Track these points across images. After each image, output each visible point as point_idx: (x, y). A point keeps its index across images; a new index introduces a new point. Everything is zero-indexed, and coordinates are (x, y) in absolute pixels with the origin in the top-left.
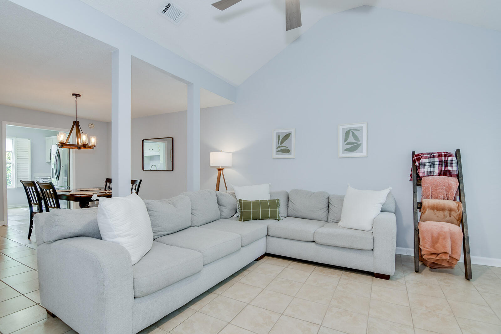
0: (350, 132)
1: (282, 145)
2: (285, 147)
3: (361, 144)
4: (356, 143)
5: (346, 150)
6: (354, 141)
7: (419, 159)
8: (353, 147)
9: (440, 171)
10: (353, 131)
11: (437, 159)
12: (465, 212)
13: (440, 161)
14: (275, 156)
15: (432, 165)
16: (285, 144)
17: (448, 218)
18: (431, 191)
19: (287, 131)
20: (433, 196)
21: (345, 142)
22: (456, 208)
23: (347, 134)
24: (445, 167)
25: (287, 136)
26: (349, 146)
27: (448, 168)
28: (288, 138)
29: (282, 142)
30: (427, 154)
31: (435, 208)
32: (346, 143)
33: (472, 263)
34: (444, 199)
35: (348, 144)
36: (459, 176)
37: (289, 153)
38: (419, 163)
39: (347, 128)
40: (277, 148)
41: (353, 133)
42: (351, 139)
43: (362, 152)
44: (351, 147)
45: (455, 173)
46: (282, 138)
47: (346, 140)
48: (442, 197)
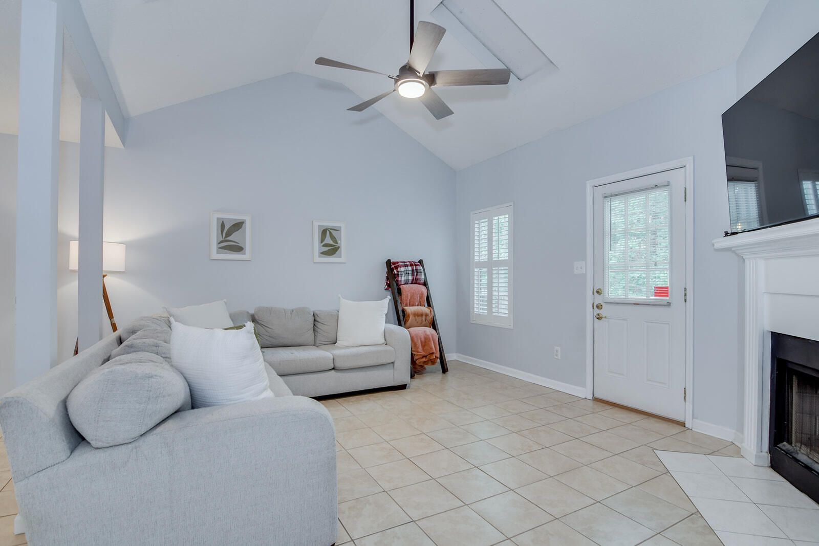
0: (328, 231)
1: (228, 239)
2: (235, 242)
3: (339, 247)
4: (335, 246)
5: (323, 253)
6: (331, 242)
7: (397, 268)
8: (332, 250)
9: (413, 280)
10: (331, 230)
11: (410, 268)
12: (435, 316)
13: (413, 270)
14: (215, 255)
15: (407, 274)
16: (234, 237)
17: (424, 323)
18: (409, 298)
19: (238, 217)
20: (411, 304)
21: (321, 242)
22: (429, 313)
23: (324, 232)
24: (417, 275)
25: (238, 226)
26: (326, 249)
27: (418, 277)
28: (241, 228)
29: (228, 234)
30: (402, 262)
31: (416, 315)
32: (323, 243)
33: (447, 360)
34: (418, 305)
35: (324, 246)
36: (425, 284)
37: (241, 252)
38: (398, 272)
39: (323, 226)
40: (219, 243)
41: (330, 233)
42: (328, 240)
43: (340, 257)
44: (329, 250)
45: (423, 281)
46: (228, 228)
47: (322, 241)
48: (417, 304)
